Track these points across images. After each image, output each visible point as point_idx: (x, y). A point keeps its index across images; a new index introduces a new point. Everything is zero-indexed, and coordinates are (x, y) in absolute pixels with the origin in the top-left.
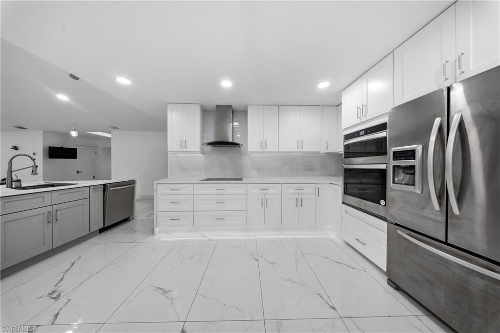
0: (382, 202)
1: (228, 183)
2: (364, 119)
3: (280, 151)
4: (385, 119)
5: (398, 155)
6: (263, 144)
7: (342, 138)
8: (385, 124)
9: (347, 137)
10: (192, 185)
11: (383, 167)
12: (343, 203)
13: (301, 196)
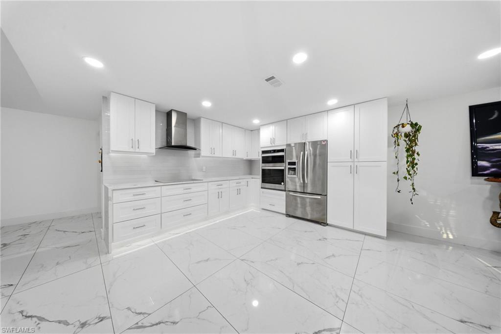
0: (282, 183)
1: (194, 183)
2: (273, 145)
3: (223, 156)
4: (284, 147)
5: (290, 164)
6: (213, 150)
7: (261, 153)
8: (283, 150)
9: (264, 152)
10: (160, 187)
11: (283, 168)
12: (262, 188)
13: (240, 187)
